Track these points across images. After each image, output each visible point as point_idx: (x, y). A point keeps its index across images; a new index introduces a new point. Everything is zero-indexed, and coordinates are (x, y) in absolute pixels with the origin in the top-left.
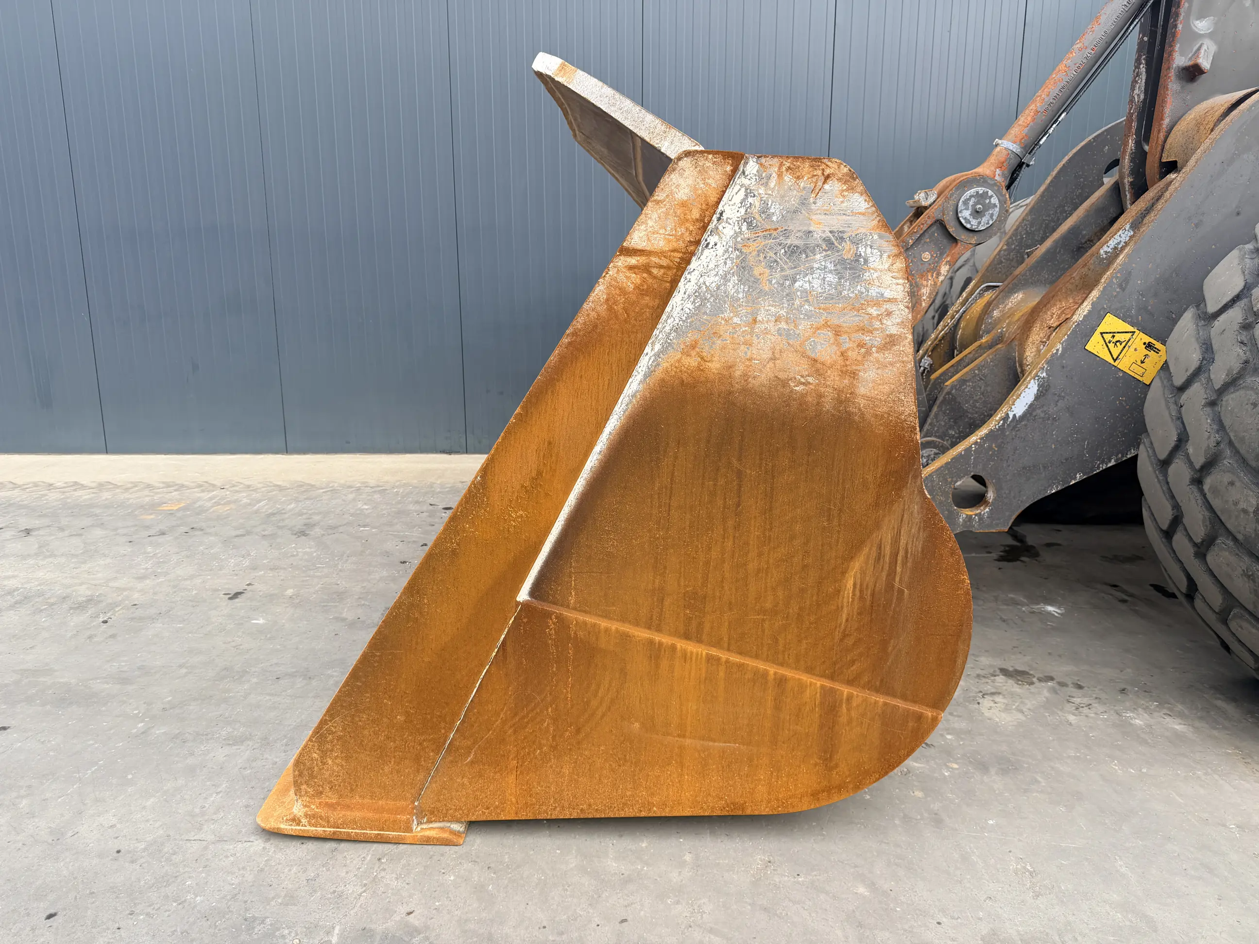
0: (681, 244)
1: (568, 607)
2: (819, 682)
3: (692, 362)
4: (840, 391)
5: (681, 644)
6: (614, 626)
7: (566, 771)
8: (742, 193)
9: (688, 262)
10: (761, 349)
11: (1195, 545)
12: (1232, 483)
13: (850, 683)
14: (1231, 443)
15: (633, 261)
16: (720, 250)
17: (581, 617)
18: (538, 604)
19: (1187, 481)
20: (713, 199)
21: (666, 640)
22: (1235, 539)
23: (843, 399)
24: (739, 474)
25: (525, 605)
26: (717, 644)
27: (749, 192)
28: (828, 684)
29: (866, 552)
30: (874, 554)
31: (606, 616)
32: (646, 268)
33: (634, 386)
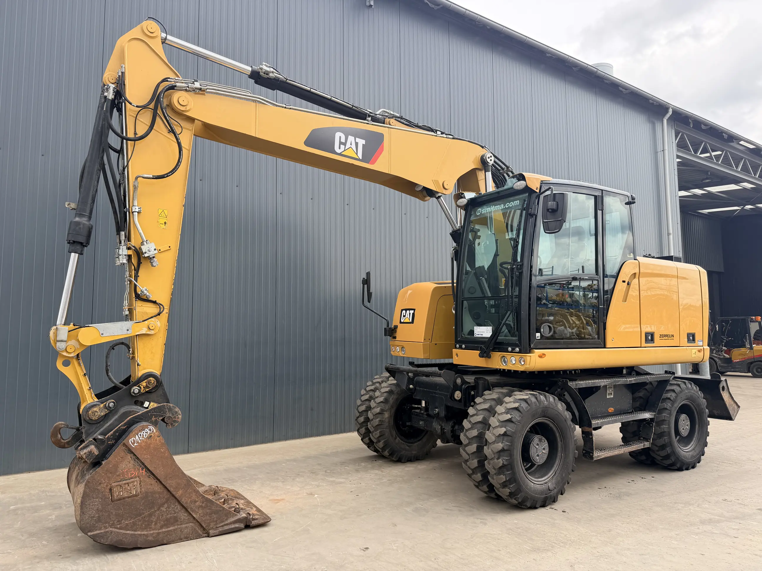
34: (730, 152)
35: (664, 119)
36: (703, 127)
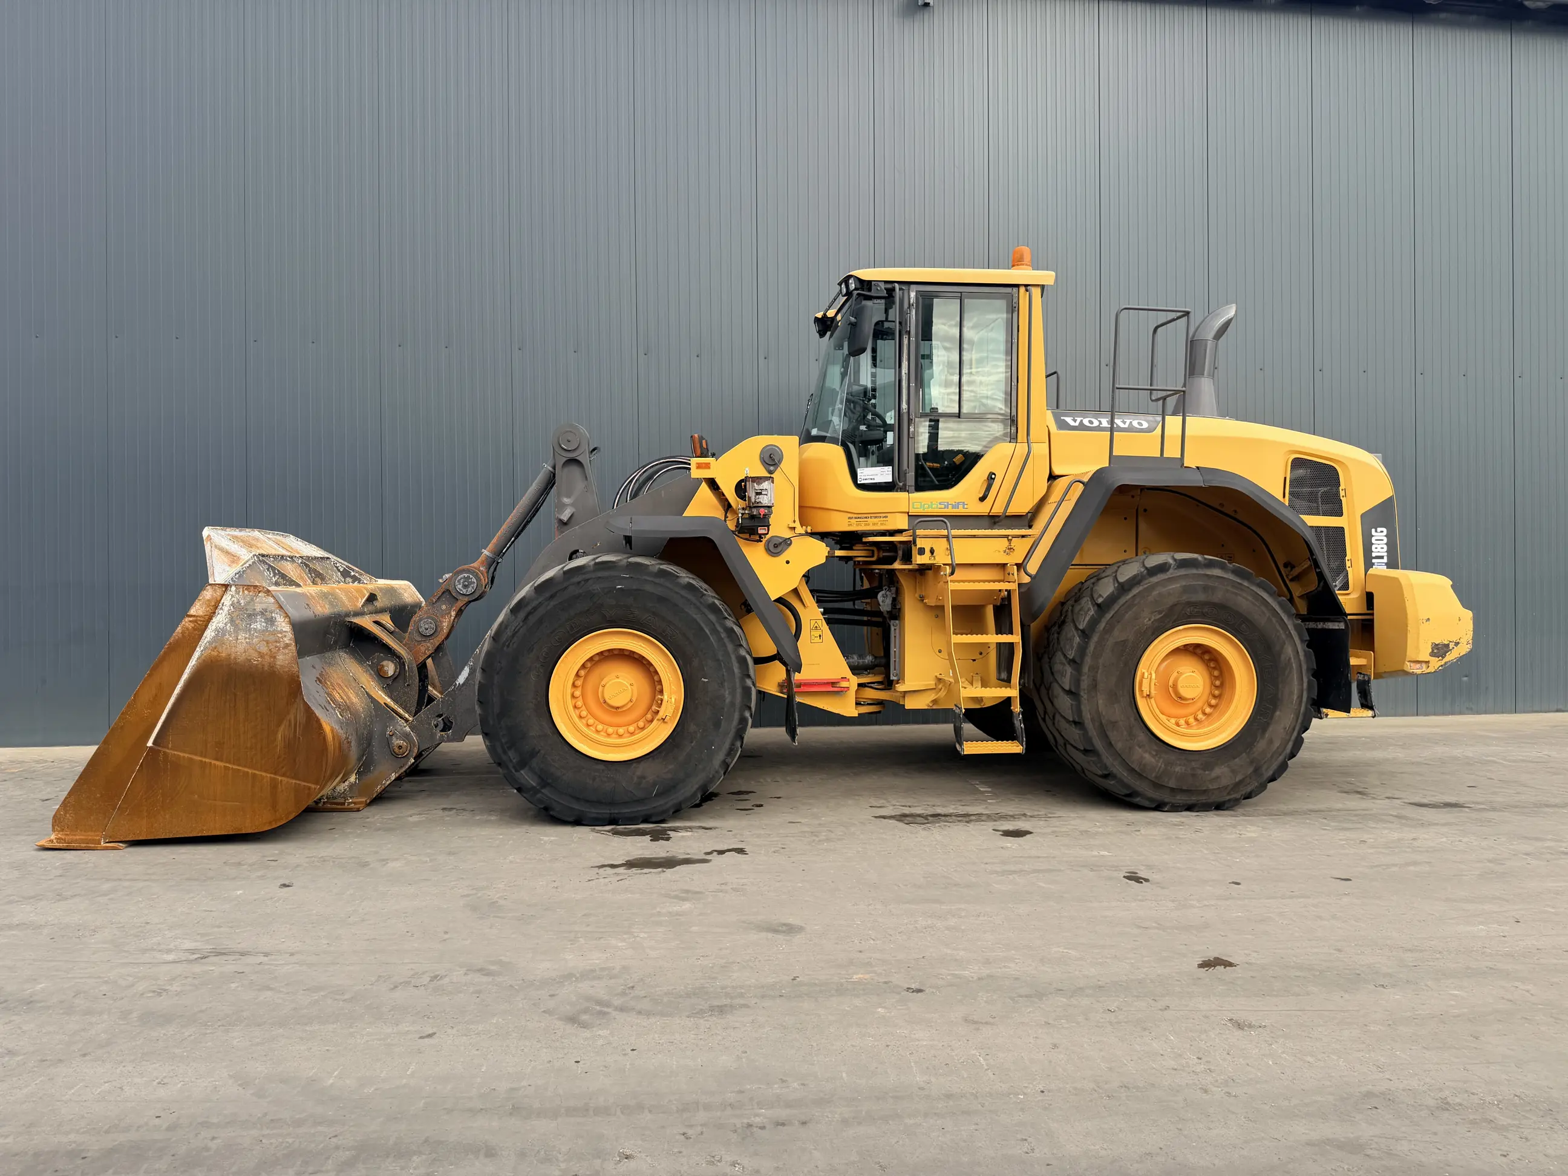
0: (208, 613)
1: (168, 748)
2: (268, 775)
3: (215, 654)
4: (270, 663)
5: (213, 762)
6: (186, 755)
7: (167, 816)
8: (230, 597)
9: (211, 619)
10: (240, 648)
13: (283, 775)
15: (191, 619)
16: (224, 615)
17: (173, 752)
18: (157, 748)
20: (218, 599)
21: (207, 760)
23: (272, 666)
24: (235, 695)
25: (150, 747)
26: (229, 762)
27: (232, 596)
28: (272, 776)
29: (285, 723)
30: (287, 724)
31: (184, 752)
32: (196, 621)
33: (193, 662)
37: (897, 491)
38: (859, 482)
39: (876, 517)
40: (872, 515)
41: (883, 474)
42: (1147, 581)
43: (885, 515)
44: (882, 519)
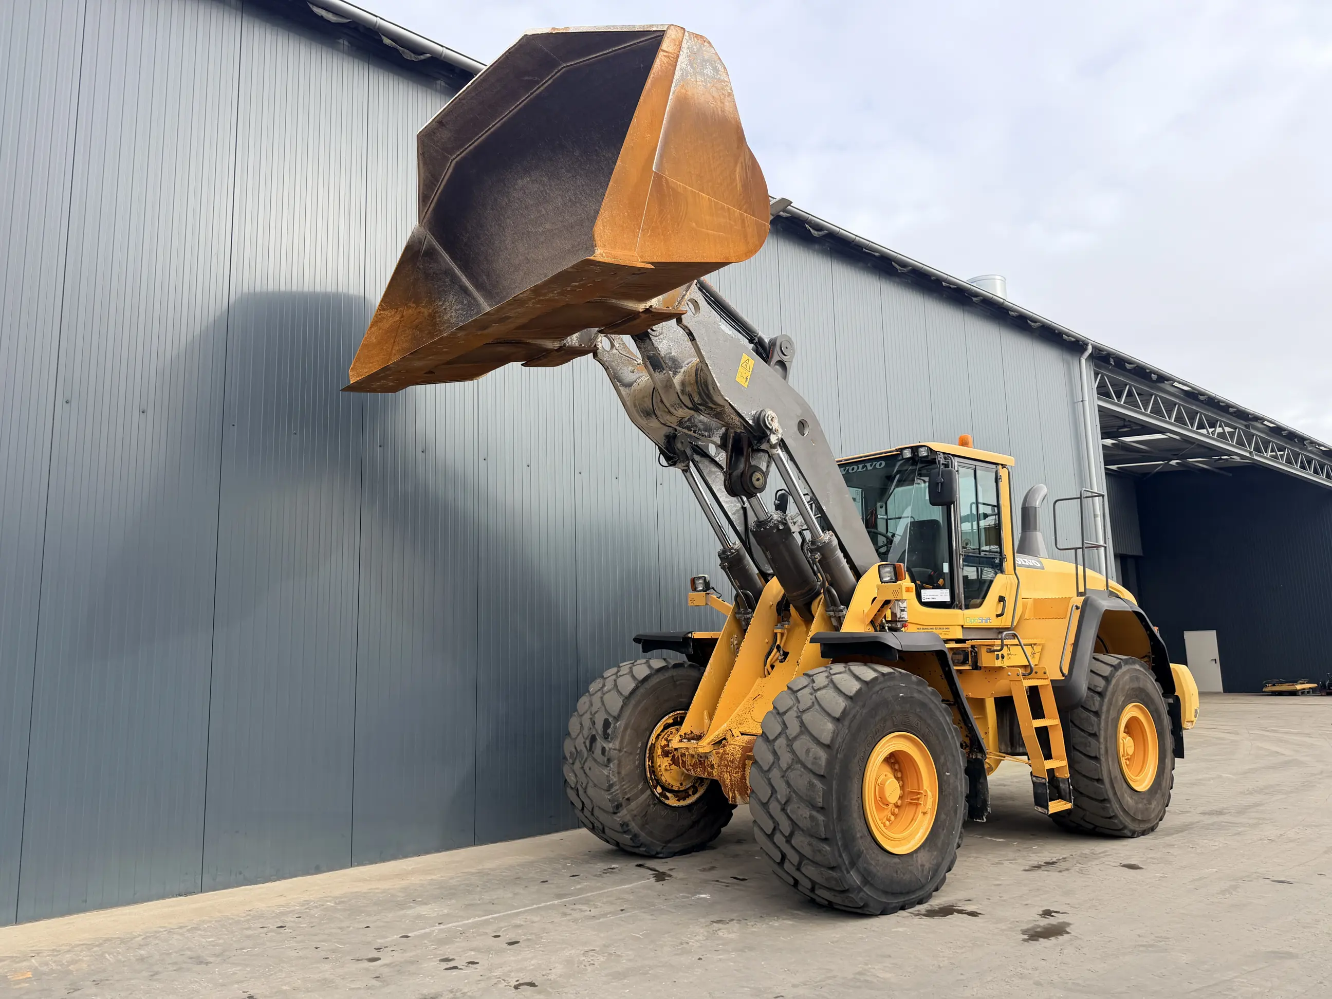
11: (786, 837)
12: (799, 808)
14: (794, 792)
19: (779, 809)
22: (803, 830)
34: (1160, 397)
35: (1082, 359)
36: (1128, 366)
37: (954, 608)
38: (923, 601)
39: (940, 629)
40: (937, 627)
41: (943, 595)
42: (1116, 675)
43: (947, 627)
44: (944, 630)
